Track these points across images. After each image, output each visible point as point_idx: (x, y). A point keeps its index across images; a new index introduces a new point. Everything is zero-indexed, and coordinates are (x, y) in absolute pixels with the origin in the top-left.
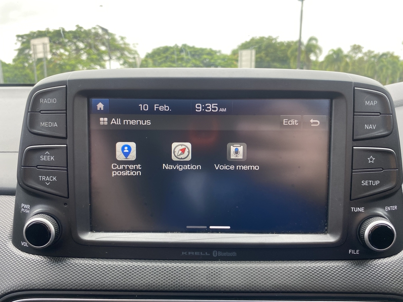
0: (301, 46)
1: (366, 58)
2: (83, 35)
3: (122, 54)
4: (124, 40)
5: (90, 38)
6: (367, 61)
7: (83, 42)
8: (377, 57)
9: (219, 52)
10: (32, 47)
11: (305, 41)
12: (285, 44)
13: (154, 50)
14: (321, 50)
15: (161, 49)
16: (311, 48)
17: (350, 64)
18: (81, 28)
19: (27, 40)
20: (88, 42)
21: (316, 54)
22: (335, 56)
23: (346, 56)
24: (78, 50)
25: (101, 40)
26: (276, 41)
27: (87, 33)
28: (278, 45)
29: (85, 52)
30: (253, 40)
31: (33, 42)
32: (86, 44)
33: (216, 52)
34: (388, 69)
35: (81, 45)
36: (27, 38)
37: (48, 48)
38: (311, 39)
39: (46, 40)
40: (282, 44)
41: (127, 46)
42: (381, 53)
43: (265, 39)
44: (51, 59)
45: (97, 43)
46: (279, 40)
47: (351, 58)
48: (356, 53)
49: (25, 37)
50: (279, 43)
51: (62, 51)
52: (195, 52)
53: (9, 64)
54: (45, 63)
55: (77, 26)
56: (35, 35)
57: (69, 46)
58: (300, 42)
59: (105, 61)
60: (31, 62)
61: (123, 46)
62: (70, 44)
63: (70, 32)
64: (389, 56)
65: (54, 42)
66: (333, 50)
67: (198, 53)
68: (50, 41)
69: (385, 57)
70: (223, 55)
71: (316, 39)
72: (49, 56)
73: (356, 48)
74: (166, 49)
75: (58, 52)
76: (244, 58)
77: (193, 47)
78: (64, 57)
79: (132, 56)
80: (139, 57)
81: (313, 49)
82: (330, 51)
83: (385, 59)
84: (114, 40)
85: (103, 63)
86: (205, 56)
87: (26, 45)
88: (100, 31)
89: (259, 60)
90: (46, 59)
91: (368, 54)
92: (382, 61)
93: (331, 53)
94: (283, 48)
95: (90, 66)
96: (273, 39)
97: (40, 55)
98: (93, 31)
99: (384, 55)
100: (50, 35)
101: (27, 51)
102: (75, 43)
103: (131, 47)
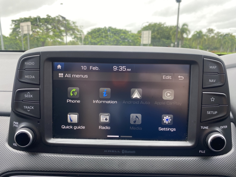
0: (178, 29)
1: (216, 37)
2: (51, 21)
3: (74, 32)
4: (75, 24)
5: (55, 23)
6: (216, 38)
7: (51, 25)
8: (223, 36)
9: (130, 31)
10: (21, 27)
11: (180, 26)
12: (169, 28)
13: (92, 30)
14: (190, 32)
15: (96, 29)
16: (184, 30)
17: (207, 40)
18: (50, 16)
19: (18, 23)
20: (53, 25)
21: (187, 34)
22: (198, 35)
23: (205, 35)
24: (48, 29)
25: (61, 24)
26: (164, 26)
27: (53, 19)
28: (165, 28)
29: (52, 31)
30: (150, 25)
31: (22, 24)
32: (52, 26)
33: (128, 32)
34: (228, 43)
35: (50, 27)
36: (18, 22)
37: (30, 29)
38: (184, 25)
39: (29, 23)
40: (167, 27)
41: (76, 28)
42: (225, 34)
43: (157, 25)
44: (32, 34)
45: (59, 25)
46: (165, 26)
47: (207, 36)
48: (210, 34)
49: (17, 21)
50: (165, 27)
51: (38, 30)
52: (116, 31)
53: (7, 37)
54: (28, 37)
55: (47, 15)
56: (23, 20)
57: (43, 27)
58: (177, 27)
59: (63, 36)
60: (20, 36)
61: (74, 27)
62: (43, 26)
63: (43, 19)
64: (229, 35)
65: (34, 25)
66: (197, 32)
67: (118, 32)
68: (32, 24)
69: (227, 36)
70: (132, 33)
71: (187, 25)
72: (31, 33)
73: (211, 31)
74: (99, 30)
75: (36, 30)
76: (144, 36)
77: (115, 29)
78: (40, 33)
79: (79, 34)
80: (83, 34)
81: (185, 31)
82: (195, 32)
83: (227, 37)
84: (69, 24)
85: (62, 37)
86: (122, 34)
87: (17, 26)
88: (61, 19)
89: (153, 37)
90: (29, 34)
91: (217, 34)
92: (226, 39)
93: (196, 33)
94: (167, 30)
95: (55, 39)
96: (162, 25)
97: (26, 32)
98: (57, 18)
99: (226, 35)
100: (31, 20)
101: (18, 30)
102: (46, 25)
103: (79, 28)
